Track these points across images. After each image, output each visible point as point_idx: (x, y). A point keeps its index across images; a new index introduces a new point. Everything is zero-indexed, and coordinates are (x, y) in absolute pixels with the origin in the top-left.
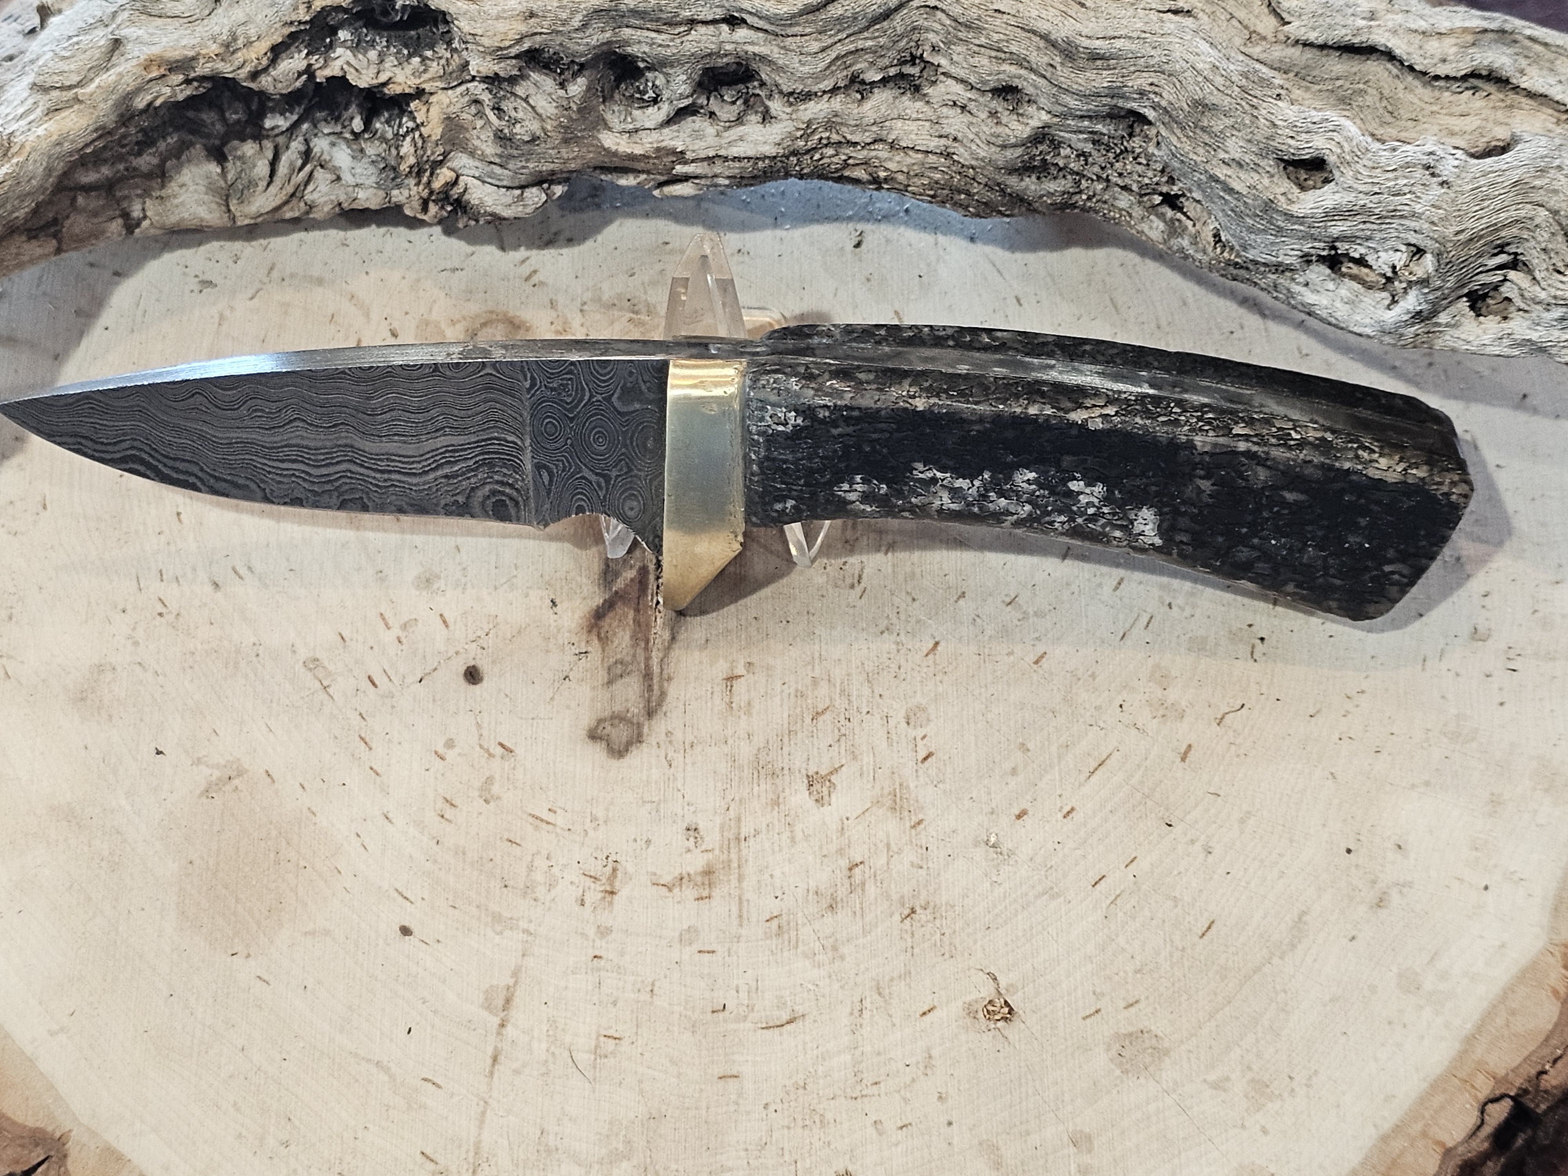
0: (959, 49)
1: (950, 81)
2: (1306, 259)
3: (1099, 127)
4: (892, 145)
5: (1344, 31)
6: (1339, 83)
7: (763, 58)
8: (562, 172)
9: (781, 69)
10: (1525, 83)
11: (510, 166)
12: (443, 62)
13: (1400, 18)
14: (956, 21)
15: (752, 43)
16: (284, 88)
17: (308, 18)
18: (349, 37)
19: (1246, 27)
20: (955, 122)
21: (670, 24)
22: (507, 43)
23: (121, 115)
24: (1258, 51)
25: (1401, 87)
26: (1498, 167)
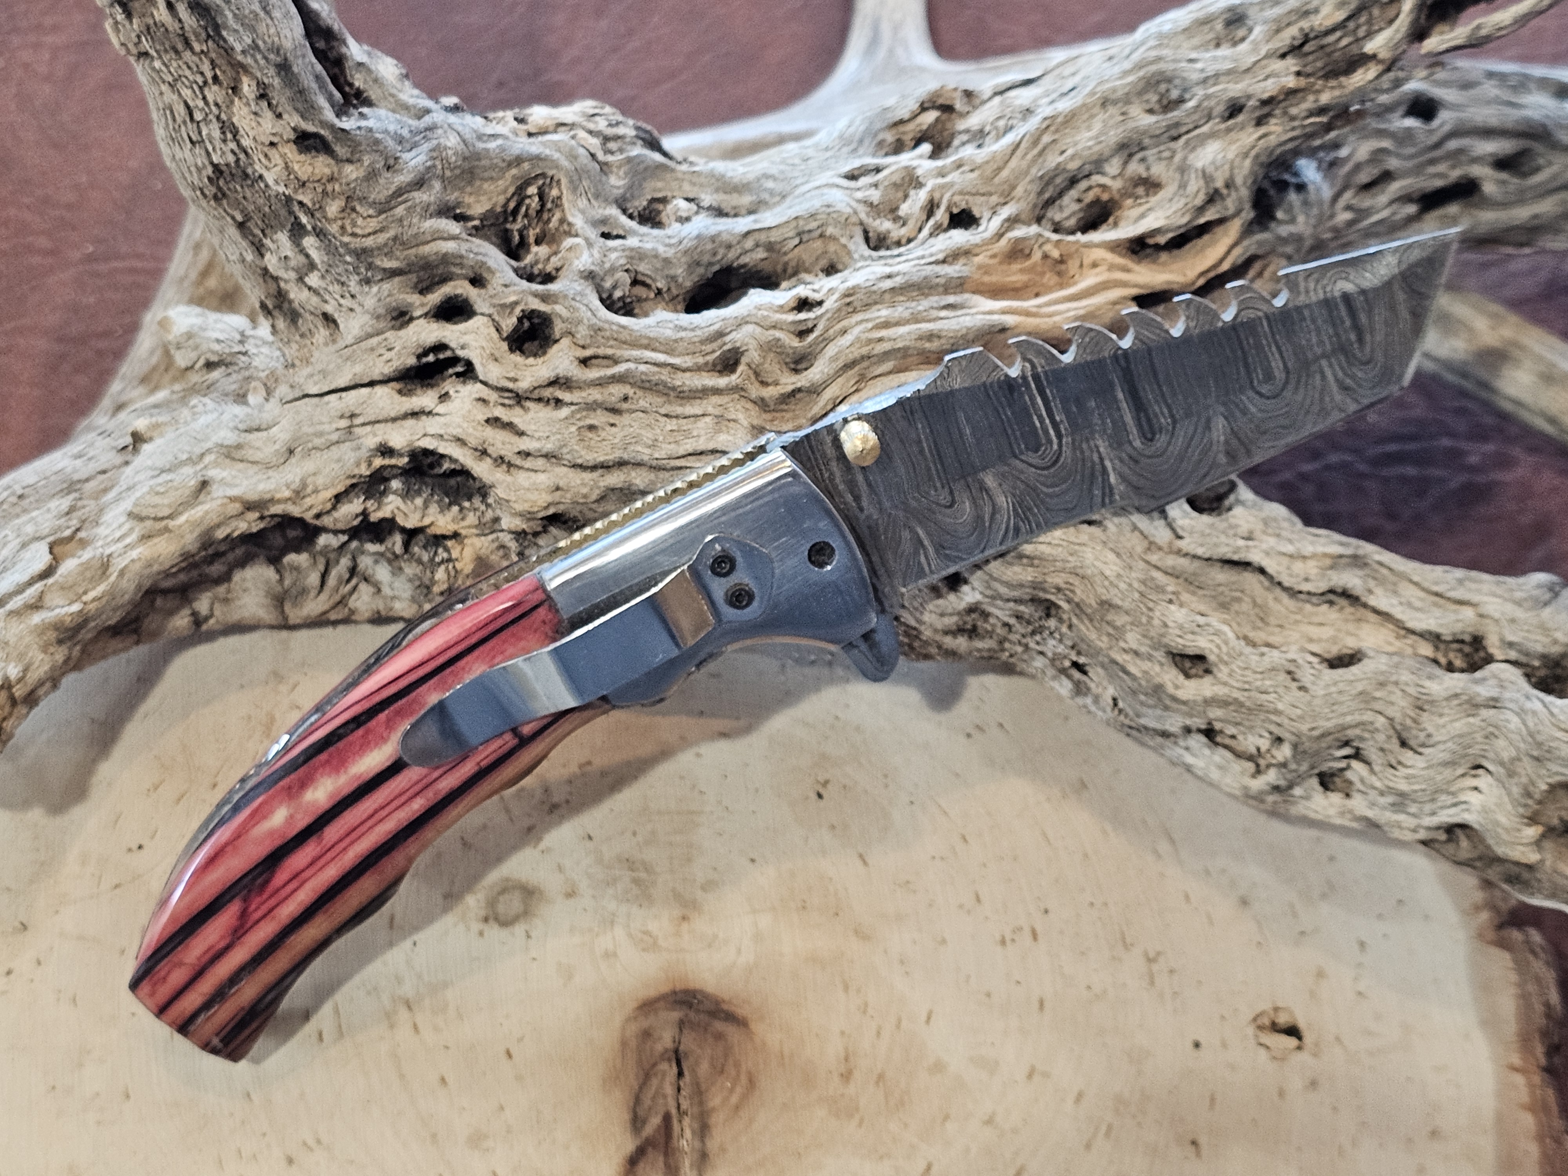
2: (1188, 730)
3: (1022, 608)
5: (1226, 549)
6: (1221, 589)
10: (1372, 601)
12: (478, 513)
13: (1272, 541)
16: (345, 523)
17: (367, 473)
18: (400, 486)
19: (1146, 537)
23: (203, 543)
24: (1154, 558)
25: (1270, 597)
26: (1346, 678)
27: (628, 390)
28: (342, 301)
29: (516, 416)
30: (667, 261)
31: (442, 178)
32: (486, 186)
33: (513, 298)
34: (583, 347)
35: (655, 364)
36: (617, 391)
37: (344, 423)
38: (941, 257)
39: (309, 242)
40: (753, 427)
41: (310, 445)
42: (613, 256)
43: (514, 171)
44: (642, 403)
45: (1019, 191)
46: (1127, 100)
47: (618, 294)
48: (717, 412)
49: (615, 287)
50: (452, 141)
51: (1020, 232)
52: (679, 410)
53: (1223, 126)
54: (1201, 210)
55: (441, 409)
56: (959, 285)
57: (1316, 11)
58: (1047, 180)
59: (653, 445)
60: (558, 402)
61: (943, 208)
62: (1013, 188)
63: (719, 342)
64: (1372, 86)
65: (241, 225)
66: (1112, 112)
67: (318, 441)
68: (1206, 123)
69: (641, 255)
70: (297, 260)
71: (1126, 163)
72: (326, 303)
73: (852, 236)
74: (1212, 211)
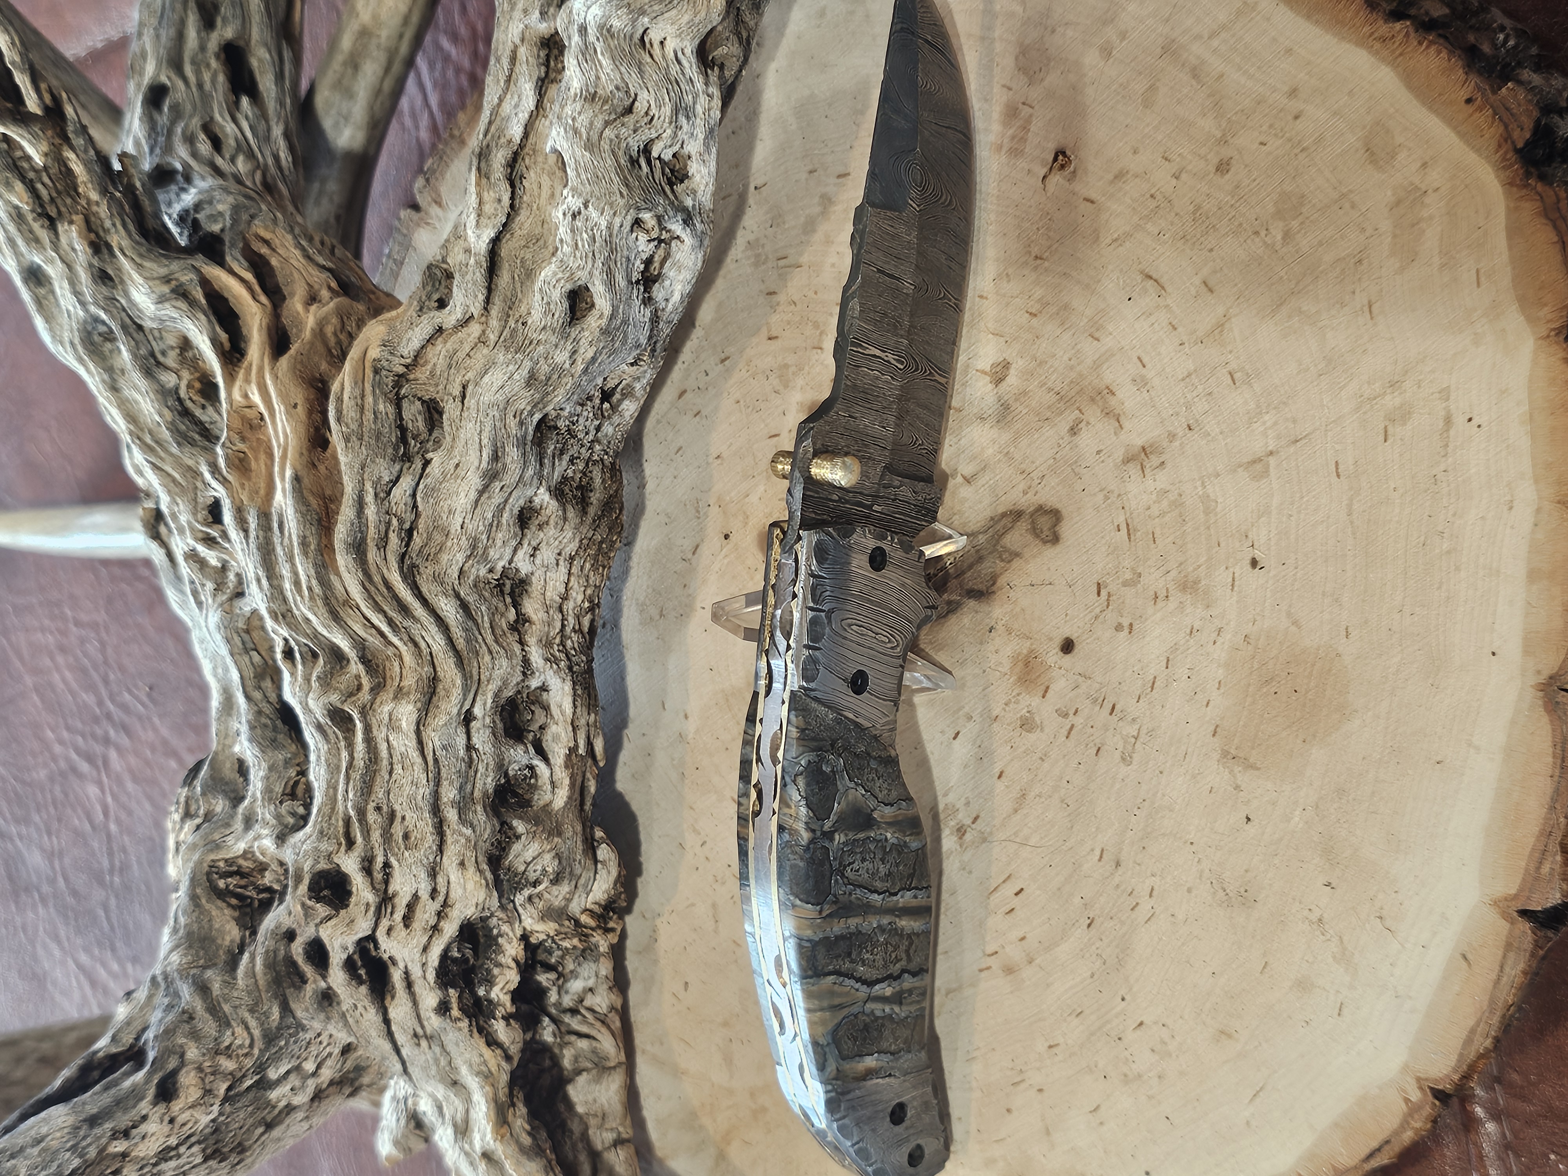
0: (492, 553)
1: (515, 559)
2: (647, 301)
3: (549, 452)
4: (565, 598)
5: (478, 274)
6: (516, 278)
7: (496, 695)
8: (584, 834)
9: (505, 683)
10: (517, 139)
11: (579, 873)
12: (500, 923)
14: (469, 557)
15: (485, 704)
16: (520, 1036)
17: (467, 1021)
18: (483, 988)
19: (475, 344)
20: (547, 555)
21: (470, 763)
22: (483, 881)
23: (537, 1155)
24: (492, 337)
25: (519, 232)
26: (573, 165)
27: (371, 806)
28: (325, 1044)
29: (401, 902)
30: (271, 768)
31: (205, 968)
32: (217, 926)
33: (299, 907)
34: (340, 844)
35: (347, 784)
36: (372, 817)
37: (424, 1043)
38: (242, 535)
39: (273, 1074)
40: (395, 698)
41: (448, 1068)
42: (268, 816)
43: (204, 901)
44: (380, 795)
45: (190, 462)
46: (110, 370)
47: (301, 810)
48: (384, 730)
49: (293, 814)
50: (175, 958)
51: (222, 462)
52: (385, 762)
53: (118, 286)
54: (192, 303)
55: (401, 965)
56: (265, 519)
57: (16, 208)
58: (183, 439)
59: (415, 784)
60: (387, 865)
61: (209, 531)
62: (190, 468)
63: (326, 728)
64: (82, 155)
65: (269, 1126)
66: (122, 383)
67: (443, 1062)
68: (118, 301)
69: (268, 791)
70: (294, 1080)
71: (167, 368)
72: (330, 1055)
73: (241, 609)
74: (194, 292)
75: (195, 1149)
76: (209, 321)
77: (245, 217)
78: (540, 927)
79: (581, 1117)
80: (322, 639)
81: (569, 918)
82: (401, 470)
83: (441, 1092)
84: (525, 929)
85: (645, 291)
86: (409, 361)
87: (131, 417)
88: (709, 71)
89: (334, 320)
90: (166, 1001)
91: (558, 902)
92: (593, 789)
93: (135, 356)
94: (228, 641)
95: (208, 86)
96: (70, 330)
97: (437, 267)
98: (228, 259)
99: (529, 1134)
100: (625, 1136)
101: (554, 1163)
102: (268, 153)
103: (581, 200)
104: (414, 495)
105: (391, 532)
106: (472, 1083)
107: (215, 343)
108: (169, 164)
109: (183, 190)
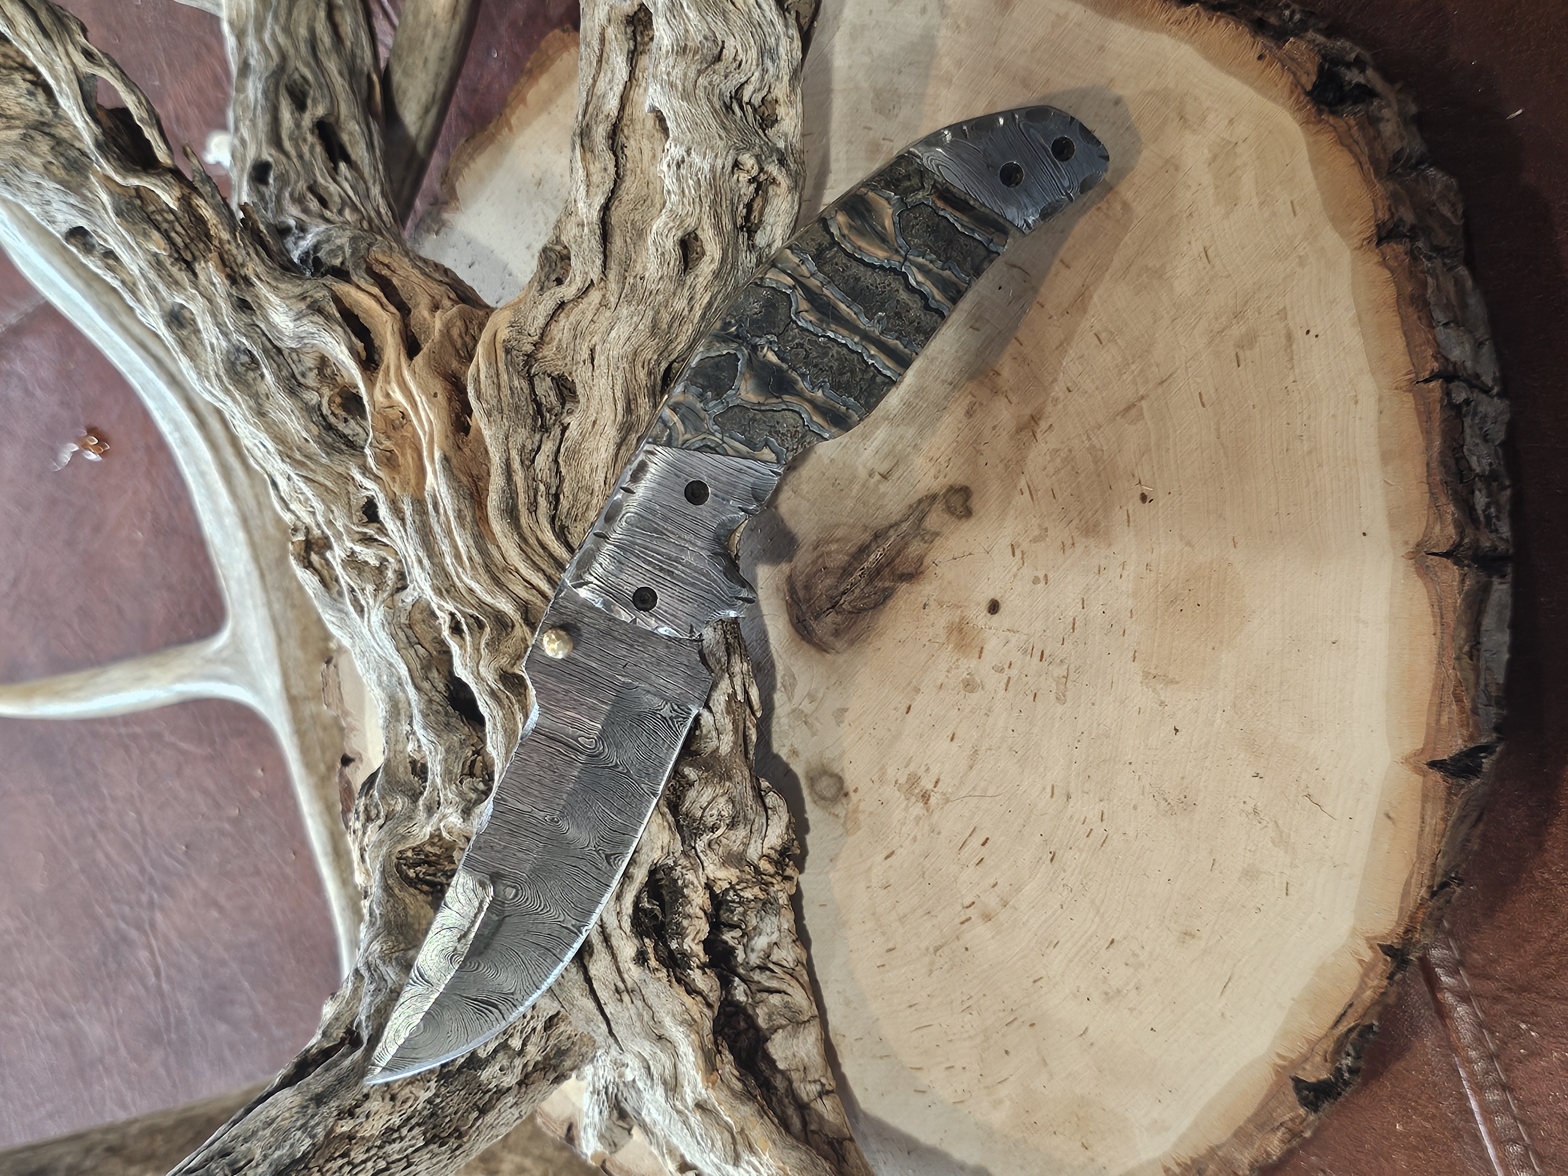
2: (752, 247)
5: (593, 241)
6: (628, 240)
8: (751, 781)
10: (614, 113)
11: (752, 818)
12: (684, 871)
13: (580, 205)
16: (716, 983)
17: (665, 970)
18: (675, 941)
19: (598, 310)
22: (666, 824)
23: (749, 1099)
24: (613, 300)
25: (626, 197)
26: (672, 117)
28: (529, 1017)
30: (448, 751)
31: (406, 950)
32: (412, 913)
37: (626, 998)
38: (399, 523)
41: (651, 1023)
42: (450, 796)
43: (396, 891)
45: (341, 470)
46: (255, 396)
47: (481, 786)
49: (475, 790)
50: (376, 947)
51: (371, 462)
53: (258, 312)
54: (328, 317)
56: (419, 503)
57: (155, 255)
58: (330, 449)
61: (365, 530)
62: (341, 475)
63: (500, 694)
64: (210, 200)
65: (483, 1112)
66: (267, 406)
67: (646, 1018)
68: (258, 326)
69: (447, 773)
70: (502, 1059)
71: (307, 388)
72: (534, 1029)
73: (403, 601)
74: (328, 308)
75: (416, 1131)
76: (345, 332)
77: (363, 245)
78: (722, 873)
79: (782, 1072)
80: (486, 607)
81: (749, 864)
82: (541, 441)
83: (647, 1048)
84: (708, 878)
85: (749, 239)
86: (536, 338)
87: (280, 438)
88: (787, 15)
89: (459, 323)
90: (372, 987)
91: (736, 848)
92: (754, 738)
93: (278, 378)
94: (393, 637)
95: (307, 156)
96: (213, 362)
97: (551, 250)
98: (355, 278)
99: (739, 1079)
100: (828, 1087)
101: (766, 1108)
102: (370, 208)
103: (684, 148)
104: (556, 461)
105: (539, 497)
106: (677, 1033)
107: (352, 351)
108: (283, 222)
109: (299, 238)
